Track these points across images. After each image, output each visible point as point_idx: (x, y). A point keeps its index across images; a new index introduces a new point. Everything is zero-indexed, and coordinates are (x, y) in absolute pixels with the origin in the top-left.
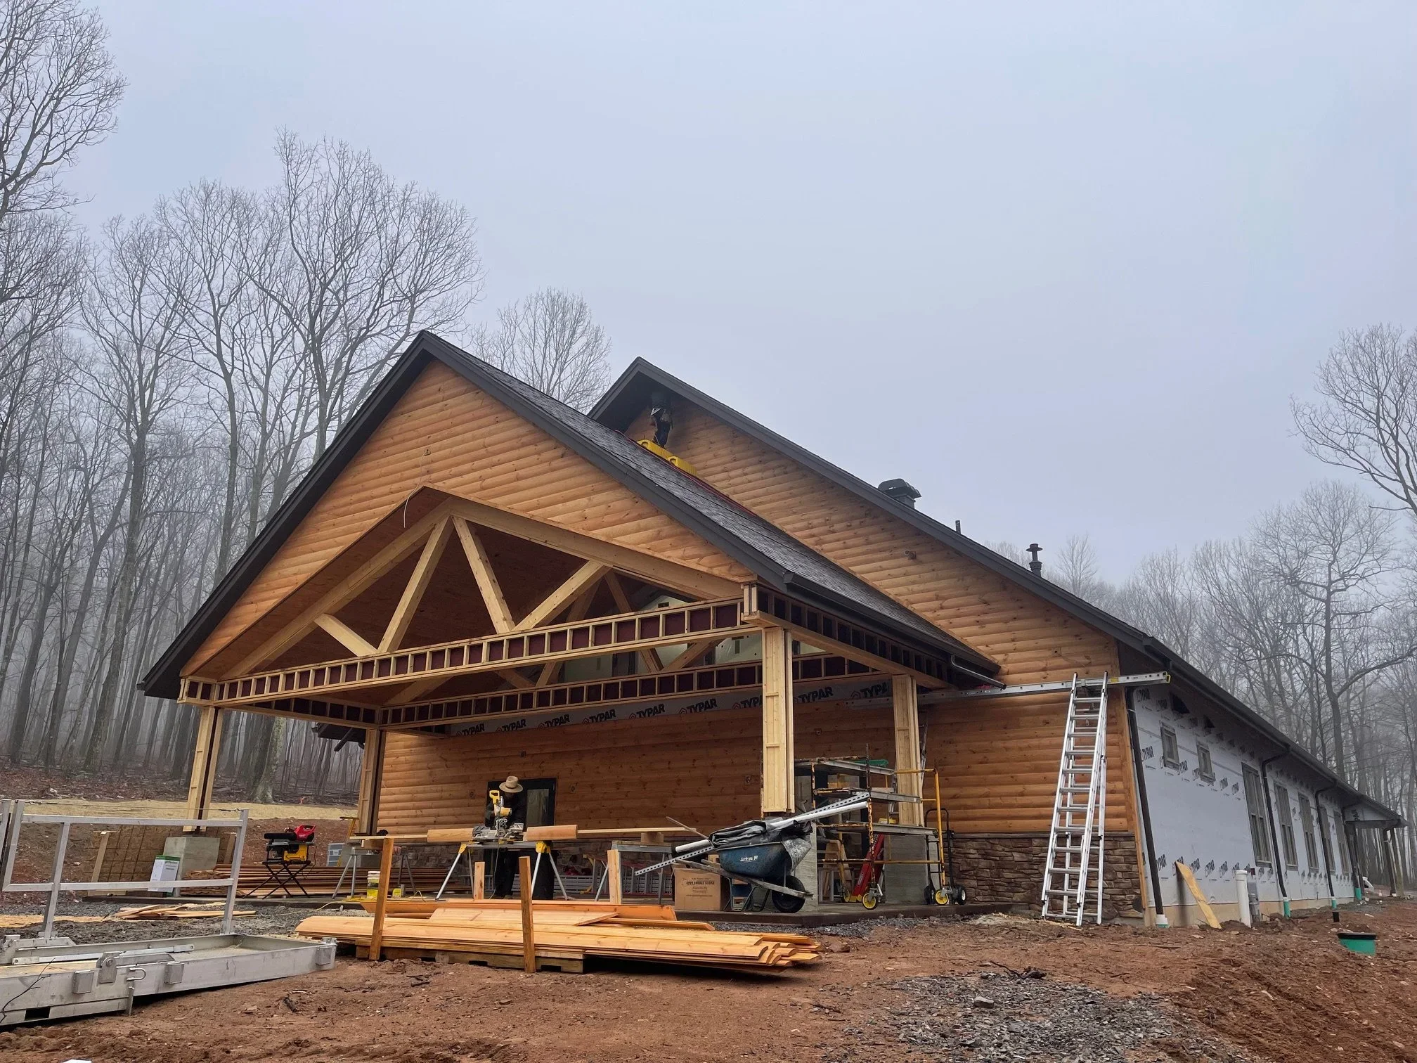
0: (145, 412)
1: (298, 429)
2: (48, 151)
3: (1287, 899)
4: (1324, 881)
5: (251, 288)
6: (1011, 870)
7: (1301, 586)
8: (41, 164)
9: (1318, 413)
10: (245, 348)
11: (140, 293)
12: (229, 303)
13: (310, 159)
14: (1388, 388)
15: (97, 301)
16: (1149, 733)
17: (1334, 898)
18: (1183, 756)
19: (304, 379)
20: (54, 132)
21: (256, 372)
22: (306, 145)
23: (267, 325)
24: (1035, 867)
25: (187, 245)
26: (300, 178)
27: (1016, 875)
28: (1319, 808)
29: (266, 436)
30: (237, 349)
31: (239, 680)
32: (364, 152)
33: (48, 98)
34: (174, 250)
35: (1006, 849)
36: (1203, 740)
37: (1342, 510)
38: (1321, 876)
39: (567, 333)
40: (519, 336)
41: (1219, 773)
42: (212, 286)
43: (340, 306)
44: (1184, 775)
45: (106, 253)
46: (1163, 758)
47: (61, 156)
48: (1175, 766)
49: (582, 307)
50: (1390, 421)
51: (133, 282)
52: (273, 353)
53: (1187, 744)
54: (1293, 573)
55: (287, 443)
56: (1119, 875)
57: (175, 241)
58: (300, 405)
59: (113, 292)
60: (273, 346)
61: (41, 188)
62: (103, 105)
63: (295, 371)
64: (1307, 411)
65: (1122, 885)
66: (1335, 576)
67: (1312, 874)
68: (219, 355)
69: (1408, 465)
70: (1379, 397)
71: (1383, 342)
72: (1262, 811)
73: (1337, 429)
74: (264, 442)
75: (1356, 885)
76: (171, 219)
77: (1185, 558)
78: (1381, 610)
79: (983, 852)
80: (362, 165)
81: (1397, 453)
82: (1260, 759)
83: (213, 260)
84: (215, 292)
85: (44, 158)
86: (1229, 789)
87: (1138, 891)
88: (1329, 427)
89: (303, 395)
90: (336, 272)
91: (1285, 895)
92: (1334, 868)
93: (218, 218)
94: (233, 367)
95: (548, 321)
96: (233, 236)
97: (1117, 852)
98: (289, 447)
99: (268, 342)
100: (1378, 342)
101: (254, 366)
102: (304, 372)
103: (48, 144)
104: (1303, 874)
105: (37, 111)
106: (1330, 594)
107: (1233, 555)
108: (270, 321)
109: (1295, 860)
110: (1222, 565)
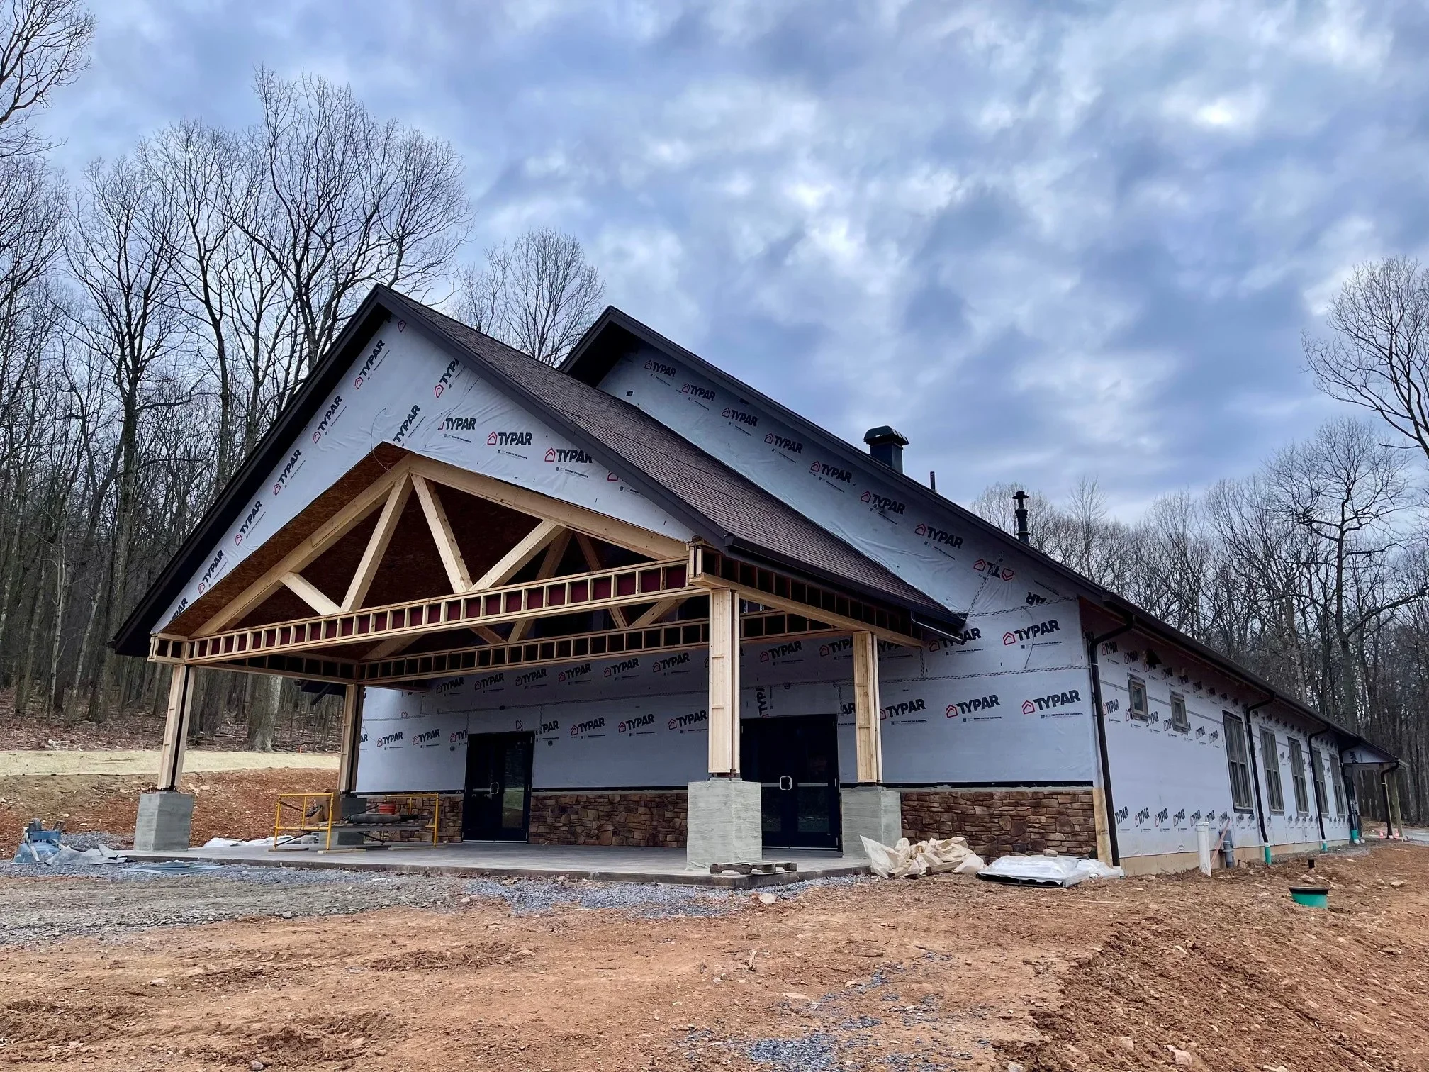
0: (135, 360)
1: (292, 377)
2: (19, 94)
3: (1268, 845)
4: (1315, 825)
5: (237, 232)
6: (973, 823)
7: (1315, 525)
8: (13, 108)
9: (1330, 348)
10: (233, 293)
11: (125, 238)
12: (215, 248)
13: (289, 97)
14: (1401, 322)
15: (83, 247)
16: (1115, 686)
17: (1325, 841)
18: (1152, 707)
19: (296, 324)
20: (25, 75)
21: (247, 319)
22: (285, 82)
23: (255, 270)
24: (996, 820)
25: (169, 186)
26: (280, 117)
27: (977, 828)
28: (1312, 752)
29: (258, 384)
30: (224, 295)
31: (208, 638)
32: (344, 89)
33: (15, 38)
34: (155, 193)
35: (968, 803)
36: (1178, 690)
37: (1356, 447)
38: (1311, 819)
39: (561, 274)
40: (510, 278)
41: (1194, 722)
42: (197, 230)
43: (328, 250)
44: (1154, 726)
45: (89, 197)
46: (1130, 710)
47: (34, 99)
48: (1143, 718)
49: (575, 247)
50: (1403, 357)
51: (118, 227)
52: (262, 299)
53: (1158, 693)
54: (1306, 513)
55: (281, 390)
56: (1077, 828)
57: (156, 184)
58: (293, 352)
59: (98, 237)
60: (262, 291)
61: (14, 133)
62: (74, 43)
63: (285, 317)
64: (1319, 347)
65: (1079, 838)
66: (1348, 515)
67: (1301, 818)
68: (207, 302)
69: (1419, 403)
70: (1393, 332)
71: (1398, 275)
72: (1243, 758)
73: (1349, 365)
74: (256, 390)
75: (1352, 827)
76: (152, 162)
77: (1198, 498)
78: (1395, 549)
79: (945, 805)
80: (343, 102)
81: (1409, 390)
82: (1245, 706)
83: (197, 203)
84: (200, 236)
85: (16, 101)
86: (1206, 738)
87: (1093, 844)
88: (1341, 362)
89: (295, 341)
90: (320, 215)
91: (1266, 840)
92: (1327, 810)
93: (200, 160)
94: (222, 314)
95: (541, 262)
96: (215, 179)
97: (1075, 805)
98: (283, 394)
99: (256, 287)
100: (1393, 275)
101: (243, 312)
102: (296, 318)
103: (19, 87)
104: (1290, 819)
105: (4, 53)
106: (1343, 533)
107: (1247, 494)
108: (258, 265)
109: (1281, 805)
110: (1236, 504)
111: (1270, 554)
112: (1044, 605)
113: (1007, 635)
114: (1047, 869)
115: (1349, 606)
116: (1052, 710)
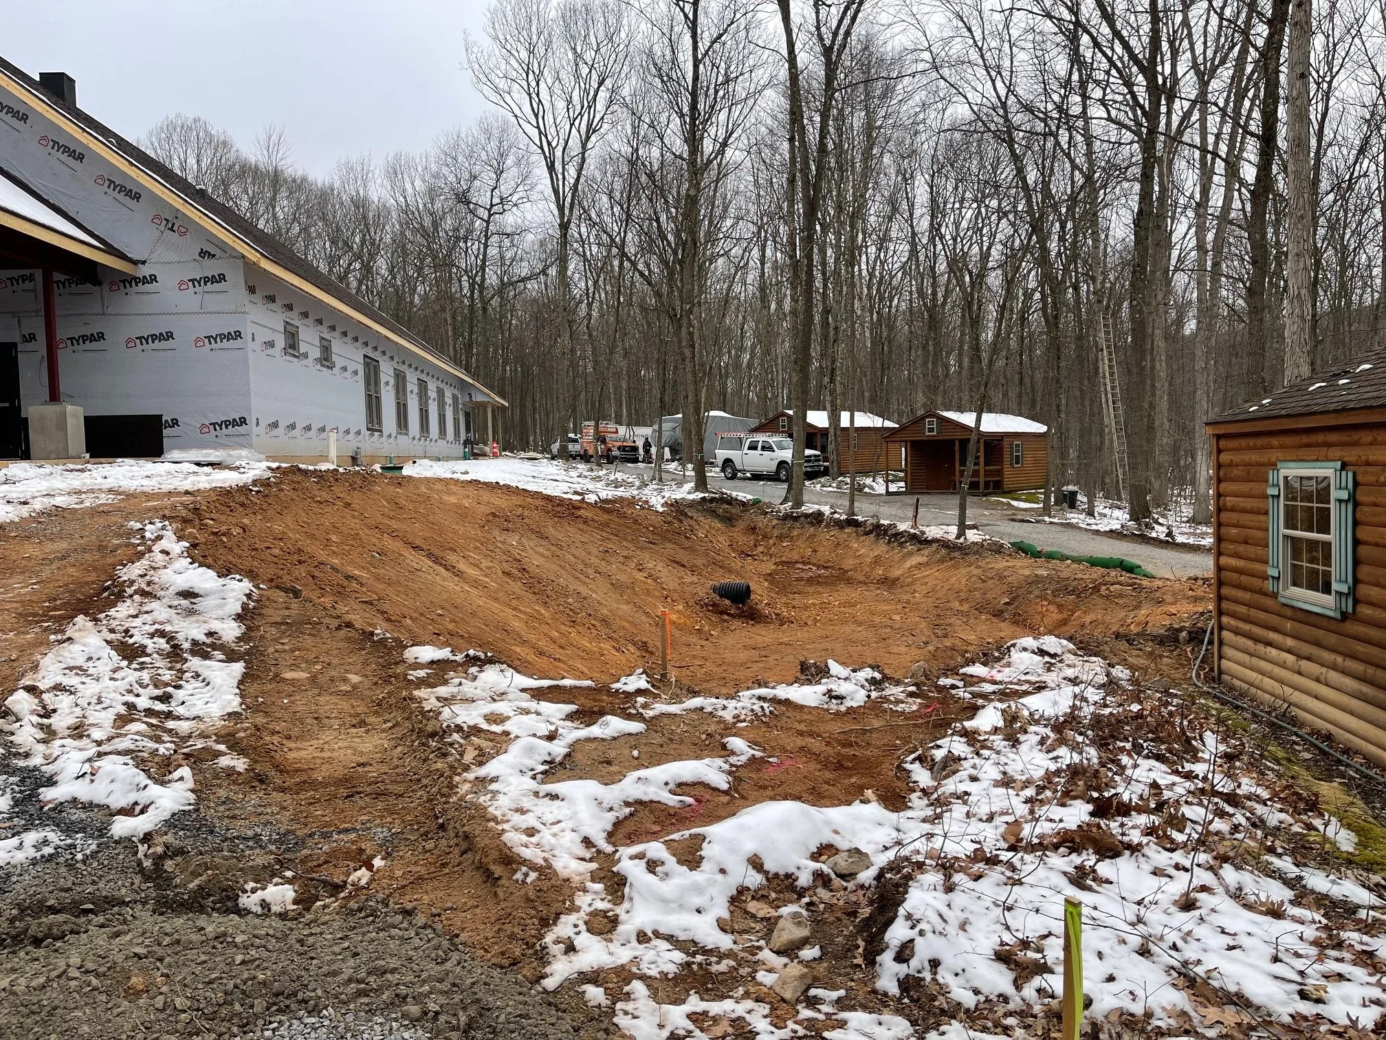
3: (392, 456)
7: (472, 206)
18: (303, 348)
36: (327, 336)
38: (431, 439)
41: (339, 362)
44: (305, 362)
46: (284, 348)
48: (295, 356)
53: (309, 338)
54: (465, 194)
64: (475, 50)
66: (495, 201)
67: (423, 438)
72: (379, 392)
73: (498, 72)
77: (378, 166)
86: (348, 374)
92: (446, 436)
104: (414, 438)
106: (490, 216)
107: (420, 169)
109: (406, 427)
110: (411, 177)
111: (436, 225)
112: (213, 261)
113: (181, 283)
114: (209, 455)
115: (492, 278)
116: (219, 345)
